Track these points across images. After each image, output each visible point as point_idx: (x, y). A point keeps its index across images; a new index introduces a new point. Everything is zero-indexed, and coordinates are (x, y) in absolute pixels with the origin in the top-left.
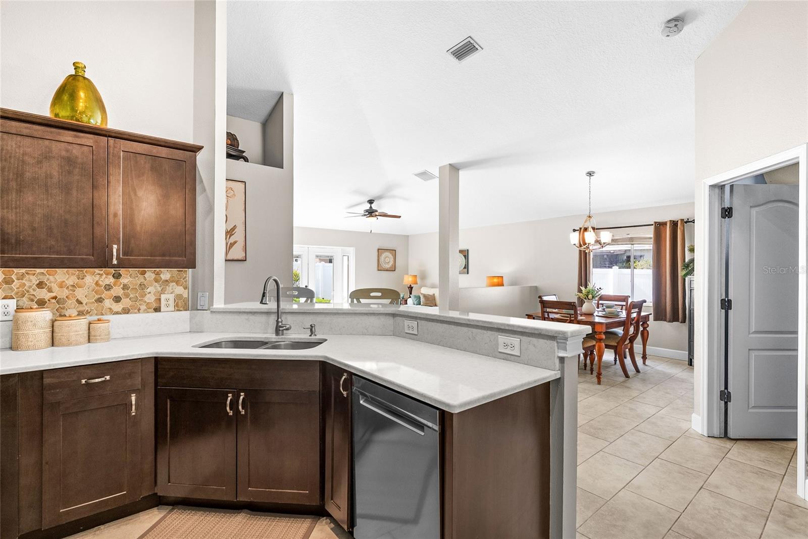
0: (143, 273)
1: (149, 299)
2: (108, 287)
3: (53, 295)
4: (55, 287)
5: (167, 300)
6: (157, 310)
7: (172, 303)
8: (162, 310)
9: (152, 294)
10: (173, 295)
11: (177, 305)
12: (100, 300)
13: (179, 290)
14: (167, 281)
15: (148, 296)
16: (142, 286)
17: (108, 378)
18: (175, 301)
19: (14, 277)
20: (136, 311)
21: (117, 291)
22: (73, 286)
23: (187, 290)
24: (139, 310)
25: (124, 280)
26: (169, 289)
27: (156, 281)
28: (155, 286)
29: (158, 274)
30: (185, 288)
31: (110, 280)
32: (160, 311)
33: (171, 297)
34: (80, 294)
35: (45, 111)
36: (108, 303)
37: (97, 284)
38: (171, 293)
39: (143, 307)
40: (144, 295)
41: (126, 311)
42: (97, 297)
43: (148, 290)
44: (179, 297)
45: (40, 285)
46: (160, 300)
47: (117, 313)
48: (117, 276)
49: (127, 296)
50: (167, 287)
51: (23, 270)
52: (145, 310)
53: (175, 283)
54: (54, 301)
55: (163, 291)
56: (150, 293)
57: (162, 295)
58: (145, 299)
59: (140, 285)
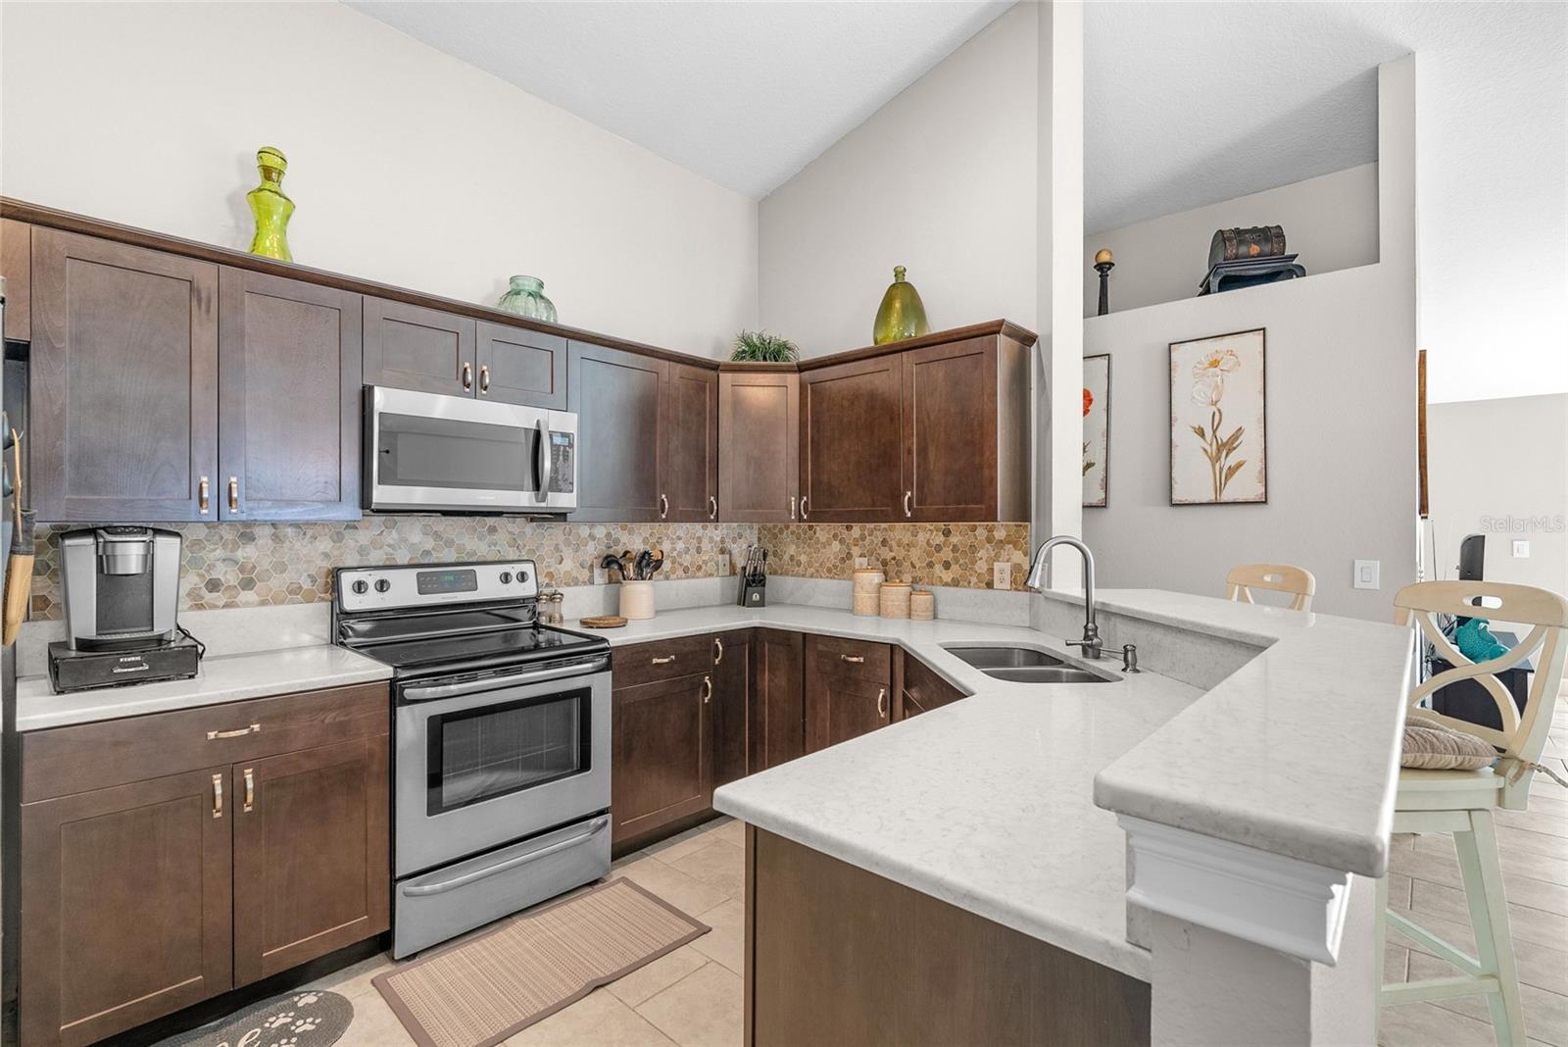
0: (974, 529)
2: (938, 548)
3: (893, 554)
4: (894, 543)
5: (1002, 571)
6: (990, 585)
7: (1007, 576)
8: (995, 586)
9: (984, 559)
10: (1009, 564)
11: (1014, 581)
12: (930, 565)
13: (1018, 557)
14: (1001, 541)
15: (979, 563)
16: (973, 548)
18: (1011, 574)
19: (866, 533)
20: (966, 584)
21: (947, 554)
22: (908, 545)
23: (1028, 558)
24: (969, 582)
25: (954, 539)
26: (1004, 554)
27: (989, 540)
28: (988, 550)
29: (990, 530)
30: (1025, 555)
31: (940, 539)
32: (992, 588)
33: (1007, 567)
34: (915, 554)
36: (938, 568)
37: (928, 543)
38: (1008, 561)
39: (974, 580)
40: (974, 562)
41: (955, 583)
42: (928, 560)
43: (979, 555)
44: (1017, 568)
45: (884, 542)
46: (993, 569)
47: (947, 584)
48: (947, 533)
49: (957, 562)
50: (1002, 551)
51: (872, 525)
52: (976, 584)
53: (1011, 546)
54: (893, 562)
55: (996, 558)
56: (981, 559)
57: (995, 563)
58: (976, 567)
59: (971, 546)
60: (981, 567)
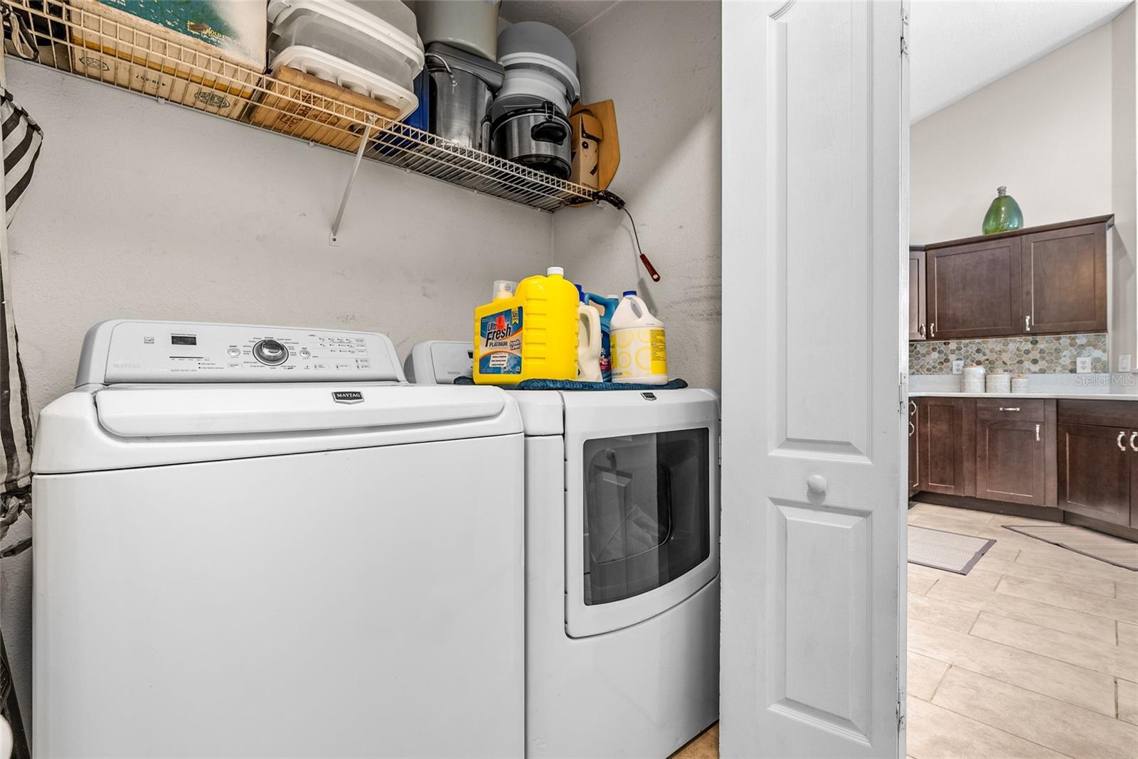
0: (1058, 339)
1: (1065, 362)
2: (1027, 352)
3: (986, 357)
4: (987, 352)
5: (1083, 363)
6: (1073, 371)
7: (1088, 365)
8: (1078, 372)
9: (1067, 357)
10: (1090, 358)
11: (1094, 368)
12: (1020, 362)
13: (1097, 353)
14: (1083, 345)
15: (1063, 358)
16: (1058, 351)
17: (1018, 409)
18: (1092, 364)
19: (962, 346)
20: (1052, 371)
21: (1035, 354)
22: (1000, 351)
23: (1106, 353)
24: (1055, 371)
25: (1041, 346)
26: (1085, 352)
27: (1072, 345)
28: (1070, 351)
29: (1073, 339)
30: (1104, 352)
31: (1029, 346)
32: (1075, 372)
33: (1088, 360)
34: (1005, 357)
35: (978, 232)
36: (1027, 364)
37: (1018, 349)
38: (1089, 356)
39: (1059, 368)
40: (1058, 358)
41: (1042, 371)
42: (1018, 359)
43: (1064, 354)
44: (1096, 360)
45: (978, 351)
46: (1075, 362)
47: (1035, 373)
48: (1035, 343)
49: (1043, 358)
50: (1083, 351)
51: (967, 341)
52: (1061, 371)
53: (1091, 347)
54: (986, 362)
55: (1079, 355)
56: (1065, 356)
57: (1078, 359)
58: (1061, 361)
59: (1056, 349)
60: (1065, 361)
